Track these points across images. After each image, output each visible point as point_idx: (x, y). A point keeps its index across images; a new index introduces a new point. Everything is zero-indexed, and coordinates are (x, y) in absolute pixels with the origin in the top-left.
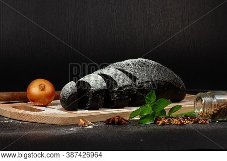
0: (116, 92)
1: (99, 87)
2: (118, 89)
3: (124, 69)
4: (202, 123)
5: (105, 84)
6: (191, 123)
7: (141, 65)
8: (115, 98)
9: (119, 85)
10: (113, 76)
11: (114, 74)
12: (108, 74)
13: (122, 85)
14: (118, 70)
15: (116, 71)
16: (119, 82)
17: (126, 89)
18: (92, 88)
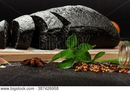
2: (47, 32)
3: (58, 13)
5: (33, 26)
7: (76, 11)
9: (48, 27)
10: (45, 18)
11: (46, 16)
12: (40, 16)
13: (52, 27)
14: (51, 13)
15: (49, 14)
16: (49, 25)
17: (56, 31)
18: (20, 28)
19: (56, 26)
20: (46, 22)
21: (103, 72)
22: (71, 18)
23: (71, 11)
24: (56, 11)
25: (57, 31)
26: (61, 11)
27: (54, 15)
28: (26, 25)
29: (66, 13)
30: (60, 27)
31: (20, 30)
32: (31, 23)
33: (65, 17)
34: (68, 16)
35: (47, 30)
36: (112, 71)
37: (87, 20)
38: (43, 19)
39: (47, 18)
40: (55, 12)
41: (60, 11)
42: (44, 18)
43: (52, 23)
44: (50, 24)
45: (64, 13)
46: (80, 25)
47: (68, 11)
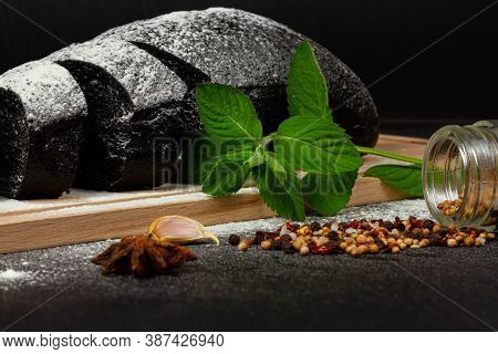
0: (125, 129)
1: (58, 110)
2: (132, 119)
3: (155, 41)
4: (461, 242)
5: (79, 100)
6: (416, 244)
7: (219, 31)
8: (120, 152)
9: (135, 101)
10: (114, 68)
11: (116, 60)
12: (94, 61)
13: (149, 100)
14: (132, 47)
15: (124, 49)
16: (136, 91)
17: (165, 115)
18: (31, 116)
19: (163, 94)
20: (123, 81)
21: (396, 249)
22: (206, 59)
23: (200, 31)
24: (146, 35)
25: (169, 112)
26: (162, 33)
27: (145, 54)
28: (51, 101)
29: (185, 40)
30: (175, 97)
31: (31, 121)
32: (67, 91)
33: (184, 55)
34: (195, 50)
35: (131, 114)
36: (423, 242)
37: (264, 61)
38: (108, 70)
39: (121, 64)
40: (140, 39)
41: (158, 35)
42: (110, 68)
43: (144, 86)
44: (139, 87)
45: (177, 42)
46: (243, 81)
47: (188, 34)
